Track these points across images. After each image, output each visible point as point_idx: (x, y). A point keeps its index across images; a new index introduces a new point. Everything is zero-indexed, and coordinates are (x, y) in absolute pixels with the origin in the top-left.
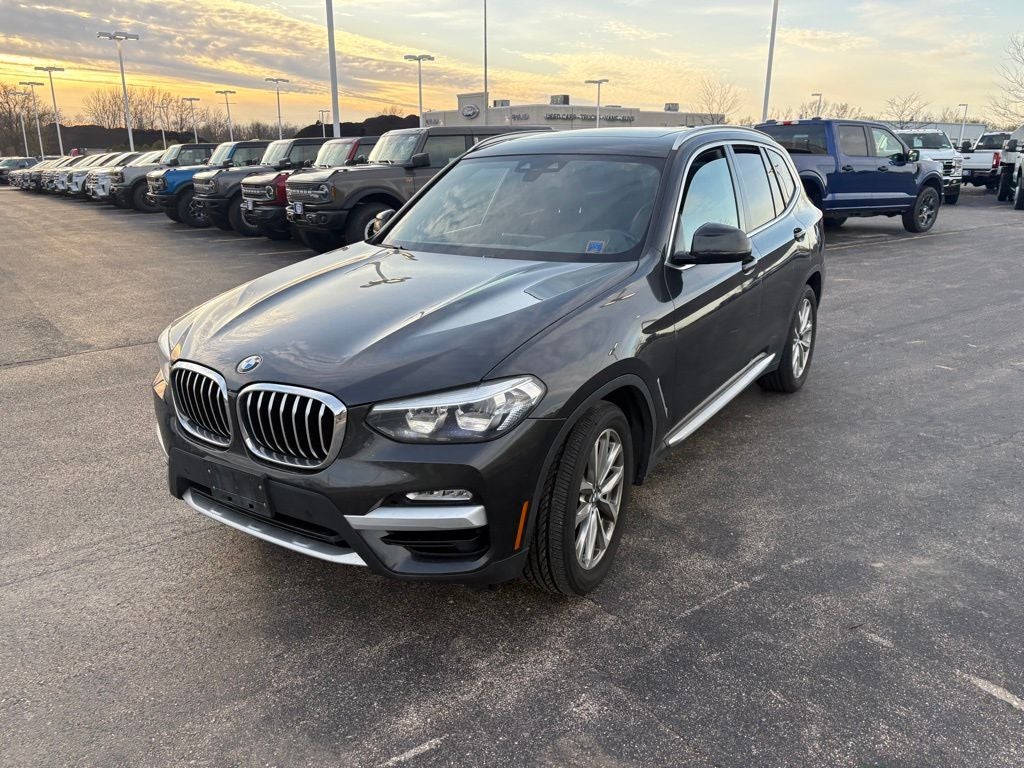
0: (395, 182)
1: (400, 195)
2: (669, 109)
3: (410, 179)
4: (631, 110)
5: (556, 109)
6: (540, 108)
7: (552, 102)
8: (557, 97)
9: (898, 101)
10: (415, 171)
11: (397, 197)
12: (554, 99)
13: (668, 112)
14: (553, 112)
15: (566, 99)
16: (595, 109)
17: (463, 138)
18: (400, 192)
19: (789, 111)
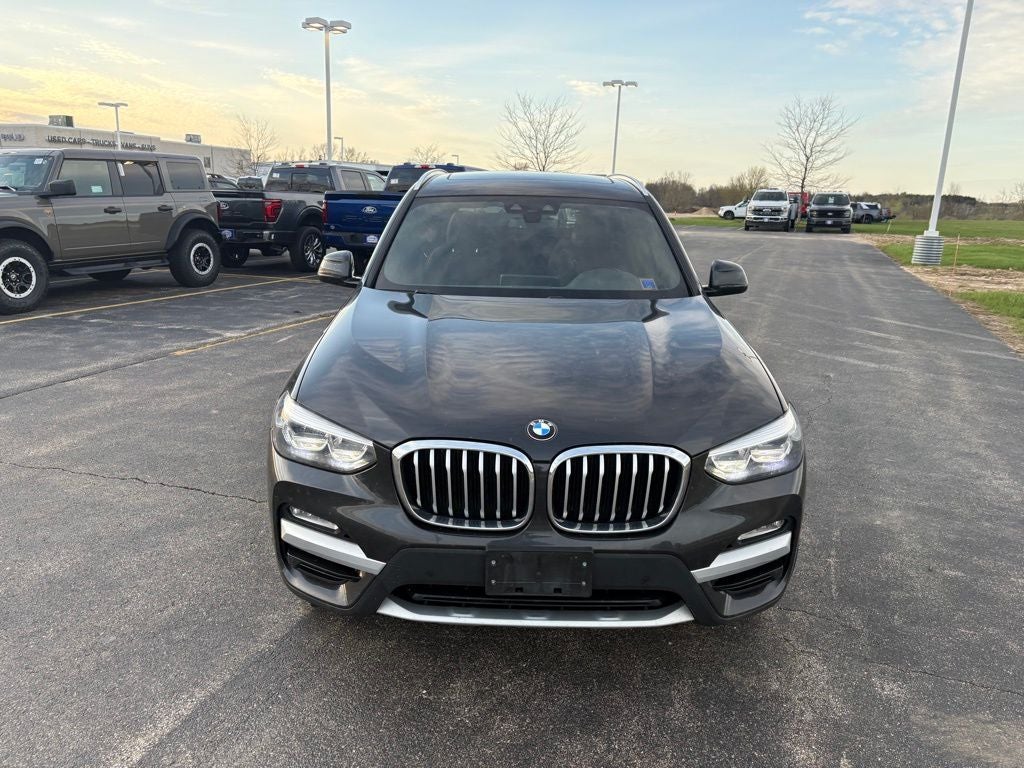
0: (26, 213)
1: (37, 228)
2: (191, 140)
3: (48, 210)
4: (150, 139)
5: (58, 130)
6: (37, 129)
7: (51, 123)
8: (58, 117)
9: (422, 150)
10: (53, 200)
11: (35, 230)
12: (53, 120)
13: (189, 143)
14: (57, 135)
15: (69, 121)
16: (113, 135)
17: (105, 162)
18: (37, 225)
19: (303, 152)
